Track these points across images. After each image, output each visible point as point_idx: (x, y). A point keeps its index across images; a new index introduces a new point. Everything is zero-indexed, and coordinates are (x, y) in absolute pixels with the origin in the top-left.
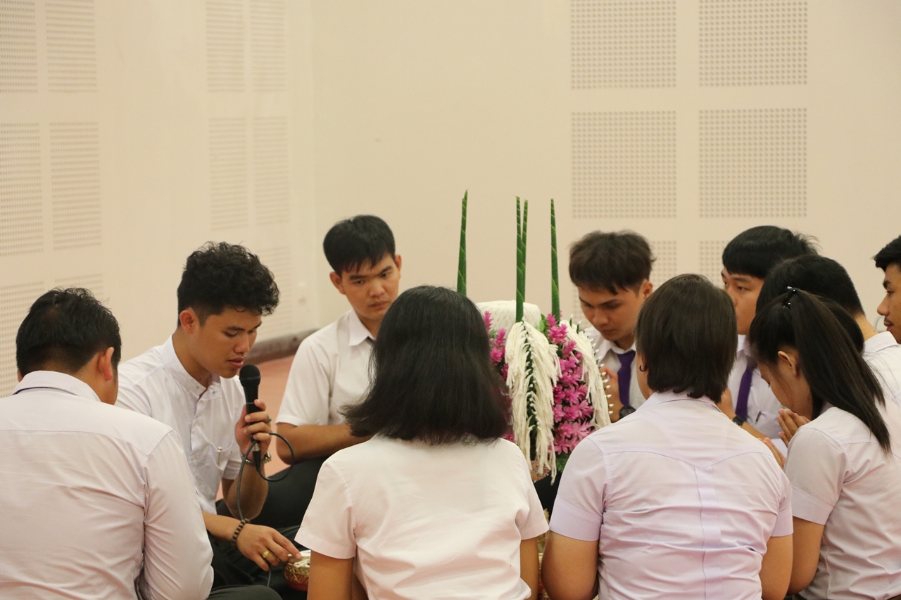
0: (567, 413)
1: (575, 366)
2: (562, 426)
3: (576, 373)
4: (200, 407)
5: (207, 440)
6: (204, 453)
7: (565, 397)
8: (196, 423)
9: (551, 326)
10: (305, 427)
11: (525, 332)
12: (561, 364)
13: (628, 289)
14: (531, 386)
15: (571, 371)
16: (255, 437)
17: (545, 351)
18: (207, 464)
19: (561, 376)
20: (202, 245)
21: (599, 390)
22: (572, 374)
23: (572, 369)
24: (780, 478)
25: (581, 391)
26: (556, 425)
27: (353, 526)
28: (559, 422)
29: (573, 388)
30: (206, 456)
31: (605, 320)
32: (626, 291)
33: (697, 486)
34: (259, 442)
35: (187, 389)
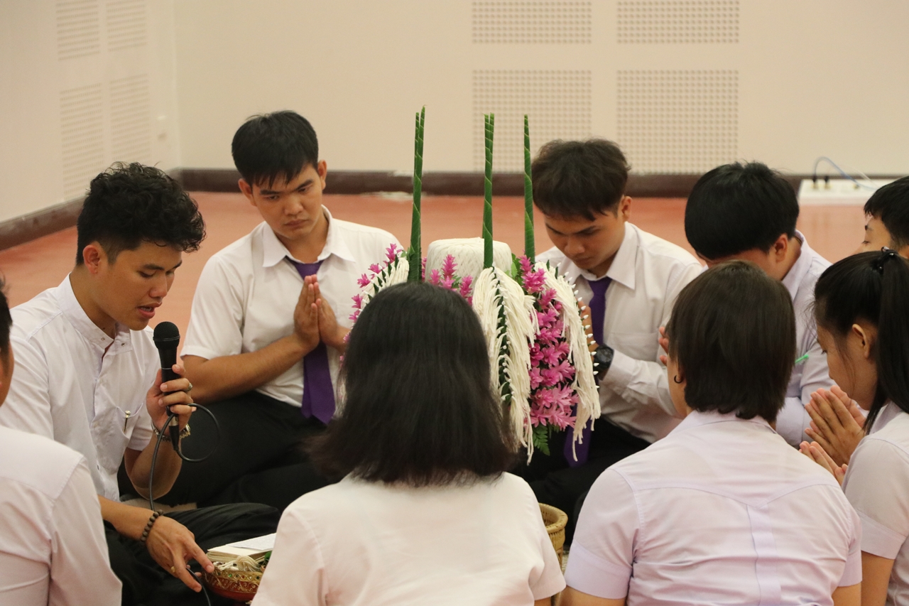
0: (546, 378)
1: (555, 320)
2: (540, 393)
3: (556, 329)
4: (106, 363)
5: (113, 403)
6: (109, 419)
7: (544, 359)
8: (100, 383)
9: (527, 272)
10: (216, 359)
11: (496, 280)
12: (539, 319)
13: (606, 212)
14: (505, 347)
15: (550, 326)
16: (172, 409)
17: (520, 303)
18: (112, 432)
19: (539, 333)
20: (109, 166)
21: (583, 347)
22: (551, 330)
23: (551, 323)
24: (849, 514)
25: (561, 349)
26: (533, 392)
27: (325, 592)
28: (537, 389)
29: (553, 347)
30: (111, 422)
31: (581, 249)
32: (606, 215)
33: (751, 529)
34: (177, 415)
35: (91, 341)
